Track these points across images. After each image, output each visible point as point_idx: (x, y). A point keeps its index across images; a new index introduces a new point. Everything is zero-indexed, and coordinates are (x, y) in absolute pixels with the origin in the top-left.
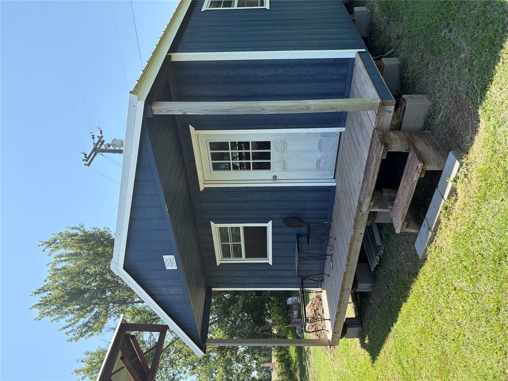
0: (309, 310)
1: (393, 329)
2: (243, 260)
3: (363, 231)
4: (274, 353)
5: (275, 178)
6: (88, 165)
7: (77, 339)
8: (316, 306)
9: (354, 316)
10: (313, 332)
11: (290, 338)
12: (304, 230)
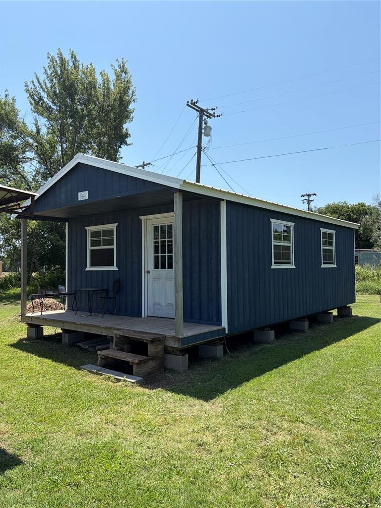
0: (51, 302)
1: (33, 355)
2: (89, 248)
3: (104, 334)
4: (13, 274)
5: (148, 272)
6: (187, 105)
7: (27, 90)
8: (54, 307)
9: (44, 335)
10: (33, 304)
11: (27, 289)
12: (111, 295)
